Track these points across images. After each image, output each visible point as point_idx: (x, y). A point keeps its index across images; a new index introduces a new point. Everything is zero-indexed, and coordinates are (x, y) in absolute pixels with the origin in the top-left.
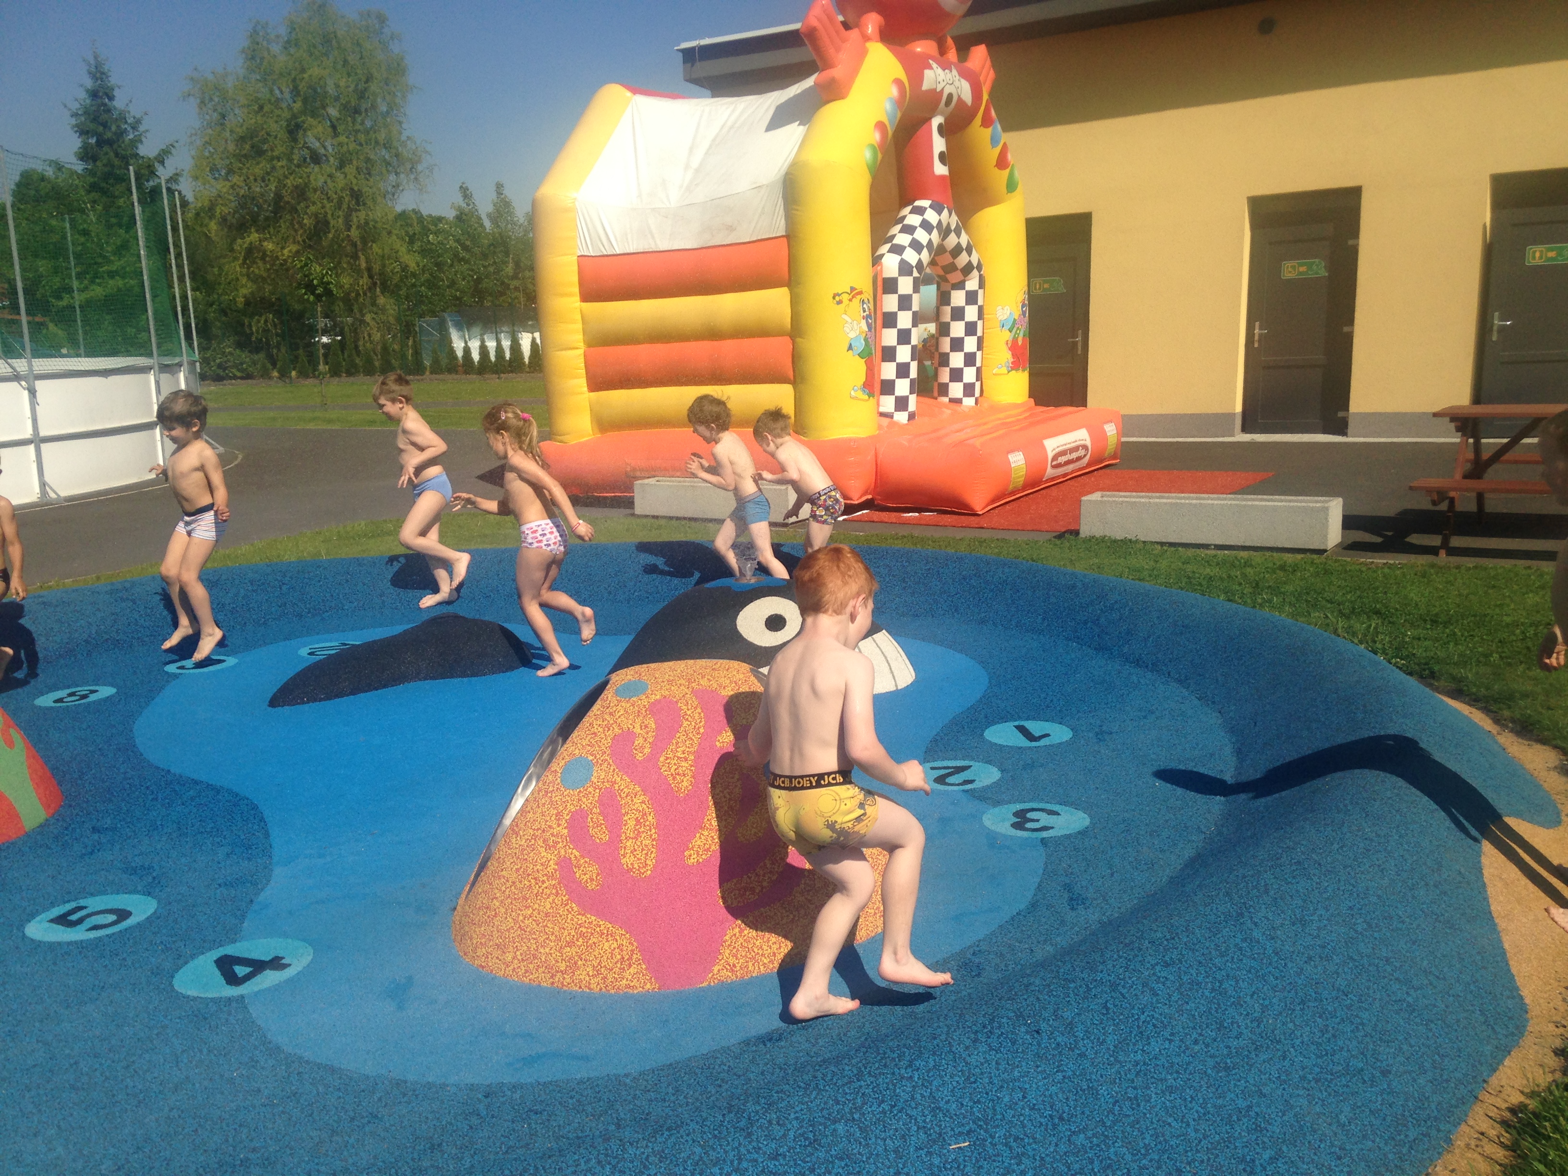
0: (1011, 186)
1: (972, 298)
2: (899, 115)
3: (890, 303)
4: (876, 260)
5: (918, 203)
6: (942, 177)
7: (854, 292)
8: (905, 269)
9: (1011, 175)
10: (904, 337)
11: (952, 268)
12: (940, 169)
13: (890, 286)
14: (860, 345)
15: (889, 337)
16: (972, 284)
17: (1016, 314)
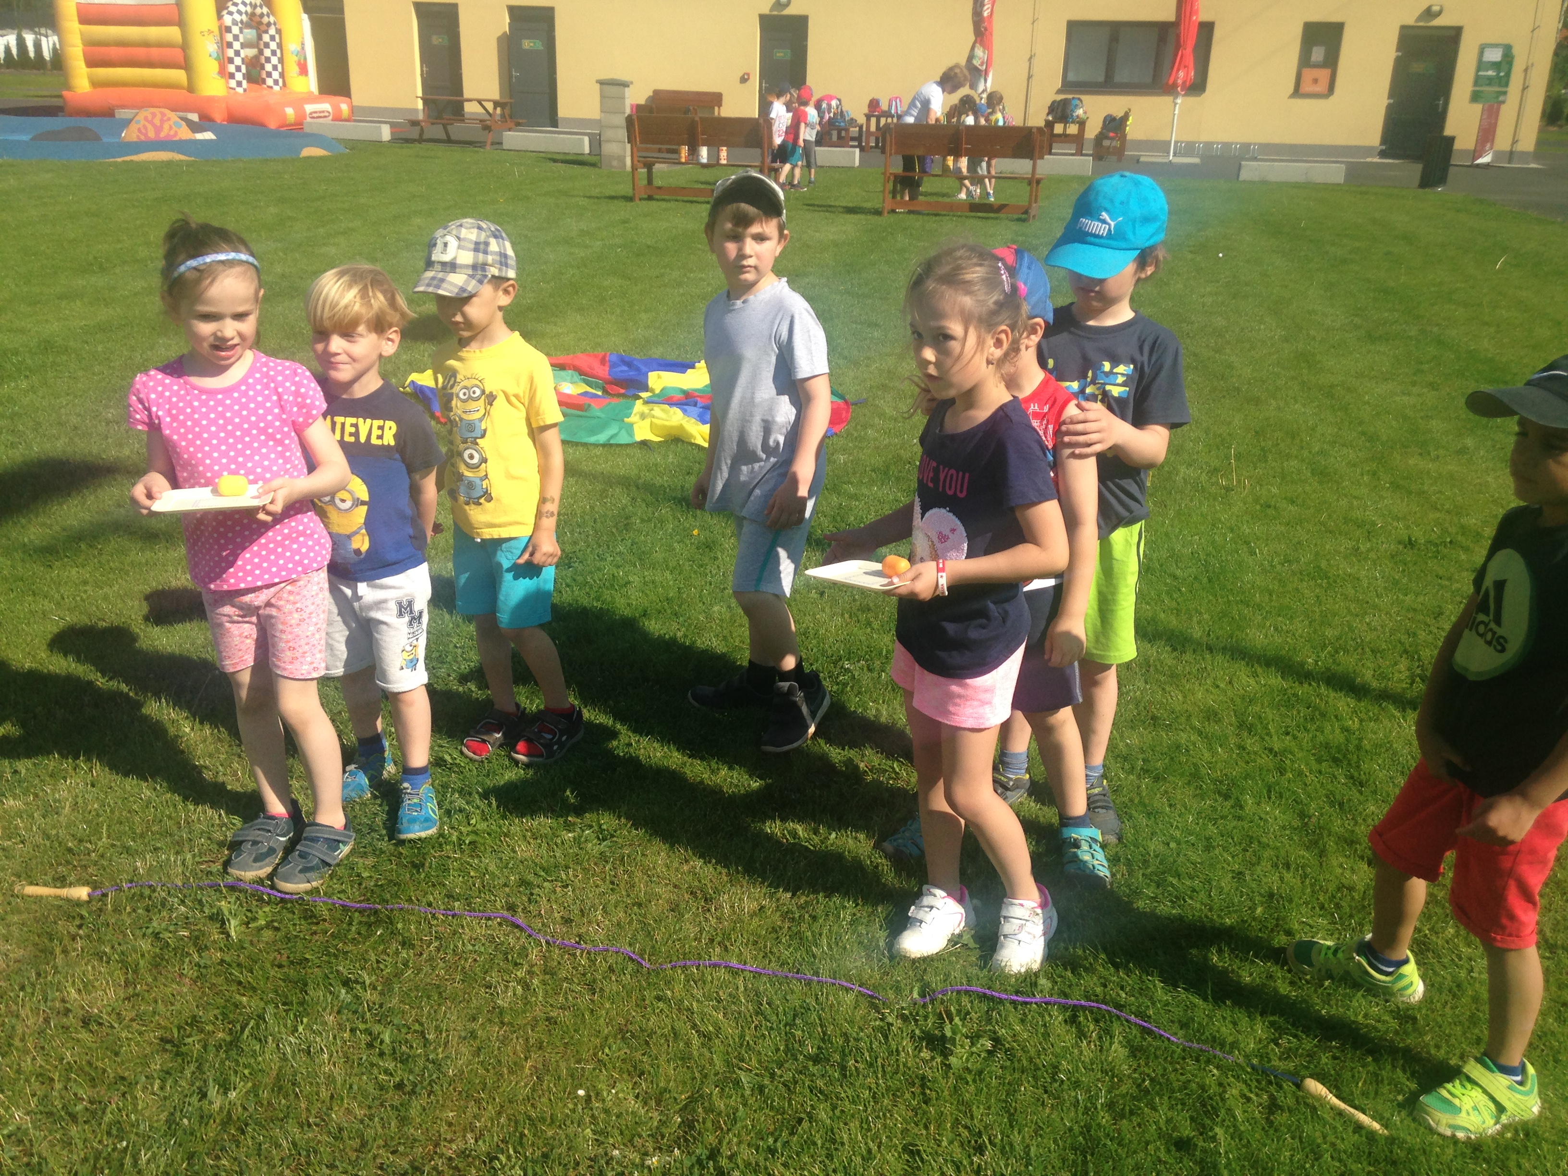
1: (273, 38)
3: (229, 37)
4: (220, 17)
7: (210, 32)
8: (235, 23)
10: (237, 53)
11: (261, 23)
13: (228, 30)
14: (215, 55)
15: (230, 53)
16: (272, 31)
17: (299, 48)
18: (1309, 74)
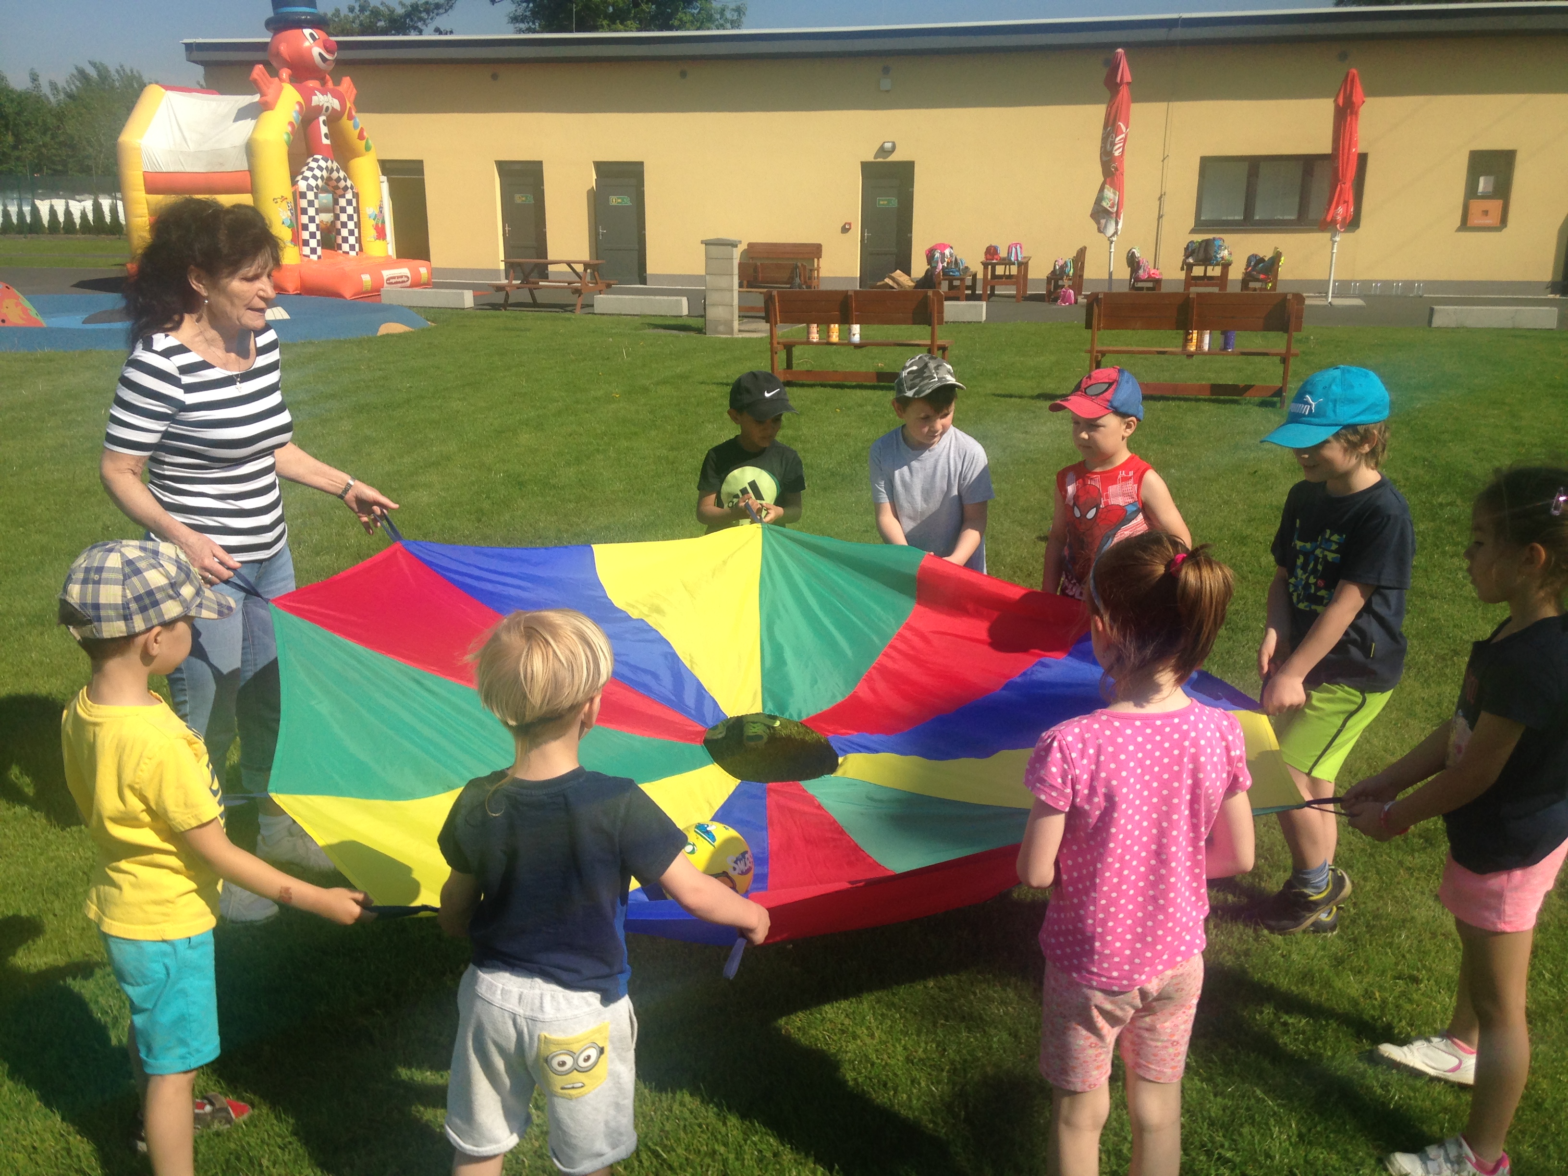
0: (368, 148)
1: (349, 203)
2: (300, 118)
3: (304, 203)
4: (294, 183)
5: (316, 156)
6: (327, 145)
7: (283, 198)
8: (310, 188)
9: (367, 143)
10: (312, 220)
11: (337, 188)
12: (326, 141)
13: (303, 195)
14: (289, 222)
15: (305, 219)
16: (349, 196)
17: (377, 211)
18: (1477, 206)
